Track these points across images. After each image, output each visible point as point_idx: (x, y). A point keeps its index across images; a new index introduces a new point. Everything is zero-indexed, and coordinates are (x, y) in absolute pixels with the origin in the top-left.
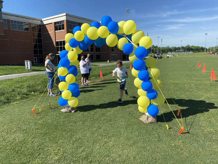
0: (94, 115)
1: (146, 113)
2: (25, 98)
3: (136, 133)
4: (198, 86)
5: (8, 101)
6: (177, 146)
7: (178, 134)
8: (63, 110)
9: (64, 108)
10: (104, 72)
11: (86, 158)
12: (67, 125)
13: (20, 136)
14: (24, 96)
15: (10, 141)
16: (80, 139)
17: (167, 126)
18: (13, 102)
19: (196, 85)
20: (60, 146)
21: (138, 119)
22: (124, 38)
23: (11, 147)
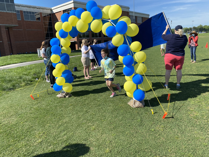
0: (86, 99)
1: (133, 97)
2: (29, 84)
3: (120, 117)
4: (200, 68)
5: (13, 88)
6: (156, 131)
7: (162, 119)
11: (66, 141)
14: (29, 82)
16: (66, 123)
17: (152, 110)
18: (18, 88)
20: (46, 130)
21: (126, 103)
22: (109, 22)
23: (4, 130)
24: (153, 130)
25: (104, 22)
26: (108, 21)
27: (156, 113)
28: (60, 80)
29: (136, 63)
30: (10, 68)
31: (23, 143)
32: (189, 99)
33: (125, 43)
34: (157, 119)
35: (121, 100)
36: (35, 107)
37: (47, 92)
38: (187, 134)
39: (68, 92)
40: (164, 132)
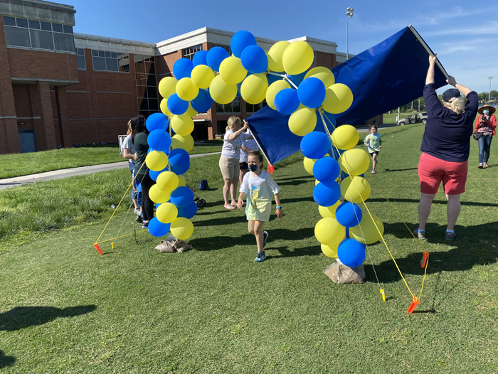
0: (224, 259)
1: (337, 258)
2: (94, 217)
3: (303, 306)
5: (58, 225)
6: (391, 344)
7: (406, 313)
8: (161, 247)
11: (170, 358)
14: (93, 213)
16: (172, 313)
17: (382, 291)
18: (68, 226)
20: (125, 328)
21: (320, 272)
22: (284, 80)
24: (382, 340)
25: (272, 78)
26: (281, 78)
27: (391, 298)
28: (165, 211)
29: (345, 175)
30: (54, 179)
31: (70, 357)
32: (476, 268)
33: (319, 127)
34: (395, 314)
35: (310, 264)
36: (102, 272)
37: (134, 238)
38: (467, 354)
39: (183, 239)
40: (410, 347)
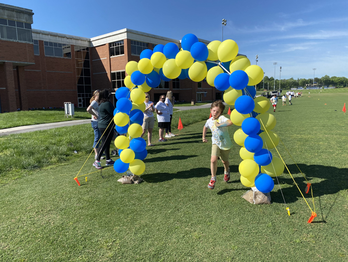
0: (169, 188)
1: (253, 187)
2: (64, 160)
3: (236, 219)
4: (343, 144)
5: (39, 165)
6: (304, 243)
7: (307, 223)
8: (121, 180)
9: (123, 177)
10: (185, 121)
11: (156, 255)
12: (128, 203)
13: (56, 219)
14: (63, 157)
15: (41, 226)
16: (146, 225)
17: (288, 209)
18: (47, 166)
19: (338, 142)
20: (116, 236)
21: (239, 197)
22: (218, 66)
23: (43, 235)
24: (298, 241)
25: (210, 65)
27: (294, 213)
28: (126, 154)
34: (300, 224)
36: (85, 198)
37: (100, 174)
39: (138, 174)
40: (318, 245)
